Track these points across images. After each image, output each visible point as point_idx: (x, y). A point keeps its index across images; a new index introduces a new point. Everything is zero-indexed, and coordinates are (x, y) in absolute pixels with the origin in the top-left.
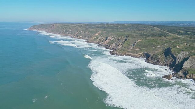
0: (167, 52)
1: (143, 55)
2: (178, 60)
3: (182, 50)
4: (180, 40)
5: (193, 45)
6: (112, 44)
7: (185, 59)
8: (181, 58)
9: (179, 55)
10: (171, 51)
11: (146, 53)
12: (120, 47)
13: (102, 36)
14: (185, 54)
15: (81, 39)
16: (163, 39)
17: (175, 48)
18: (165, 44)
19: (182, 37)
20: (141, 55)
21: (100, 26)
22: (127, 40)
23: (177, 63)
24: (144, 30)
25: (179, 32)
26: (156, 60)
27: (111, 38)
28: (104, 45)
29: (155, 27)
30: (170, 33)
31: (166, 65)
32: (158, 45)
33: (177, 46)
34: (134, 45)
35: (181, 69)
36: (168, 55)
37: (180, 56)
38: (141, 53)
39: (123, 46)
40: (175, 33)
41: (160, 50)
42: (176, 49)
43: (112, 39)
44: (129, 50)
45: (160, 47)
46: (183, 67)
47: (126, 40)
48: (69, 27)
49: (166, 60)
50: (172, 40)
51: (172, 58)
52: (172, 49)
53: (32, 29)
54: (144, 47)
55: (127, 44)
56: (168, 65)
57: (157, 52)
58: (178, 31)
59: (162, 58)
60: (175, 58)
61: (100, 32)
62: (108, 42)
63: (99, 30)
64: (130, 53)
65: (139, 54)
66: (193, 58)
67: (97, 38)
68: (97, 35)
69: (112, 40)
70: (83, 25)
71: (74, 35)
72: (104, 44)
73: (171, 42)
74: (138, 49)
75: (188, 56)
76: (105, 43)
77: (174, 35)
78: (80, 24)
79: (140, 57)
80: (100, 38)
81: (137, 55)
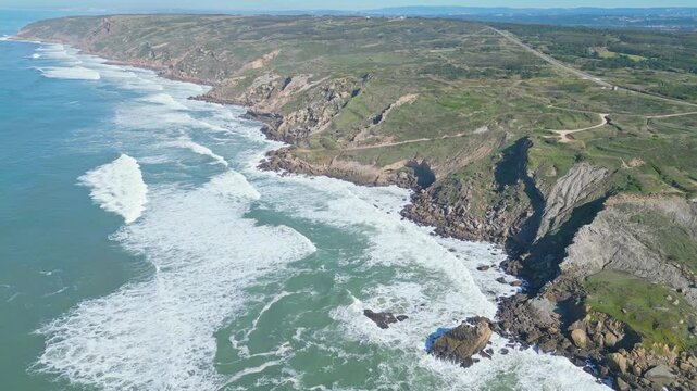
0: (512, 166)
1: (404, 175)
2: (550, 215)
3: (579, 158)
4: (582, 100)
5: (635, 129)
6: (294, 114)
7: (585, 213)
8: (565, 199)
9: (560, 182)
10: (527, 159)
11: (420, 162)
12: (323, 128)
13: (275, 71)
14: (589, 178)
15: (193, 81)
16: (509, 94)
17: (547, 142)
18: (512, 117)
19: (598, 80)
20: (398, 172)
21: (290, 25)
22: (361, 93)
23: (541, 233)
24: (455, 44)
25: (595, 55)
26: (450, 209)
27: (301, 82)
28: (267, 115)
29: (506, 34)
30: (553, 61)
31: (492, 237)
32: (479, 125)
33: (563, 133)
34: (376, 121)
35: (555, 272)
36: (513, 182)
37: (564, 192)
38: (399, 165)
39: (333, 126)
40: (573, 62)
41: (485, 151)
42: (553, 151)
43: (307, 87)
44: (353, 147)
45: (485, 136)
46: (563, 266)
47: (355, 93)
48: (164, 29)
49: (497, 209)
50: (548, 100)
51: (525, 200)
52: (536, 152)
53: (25, 36)
54: (419, 130)
55: (355, 113)
56: (501, 235)
57: (465, 161)
58: (591, 50)
59: (478, 194)
60: (538, 201)
61: (276, 53)
62: (284, 101)
63: (272, 45)
64: (351, 165)
65: (388, 167)
66: (622, 208)
67: (248, 82)
68: (257, 64)
69: (305, 94)
70: (227, 20)
71: (171, 67)
72: (265, 111)
73: (539, 106)
74: (389, 142)
75: (600, 193)
76: (273, 107)
77: (567, 71)
78: (215, 19)
79: (391, 181)
80: (263, 80)
81: (377, 172)
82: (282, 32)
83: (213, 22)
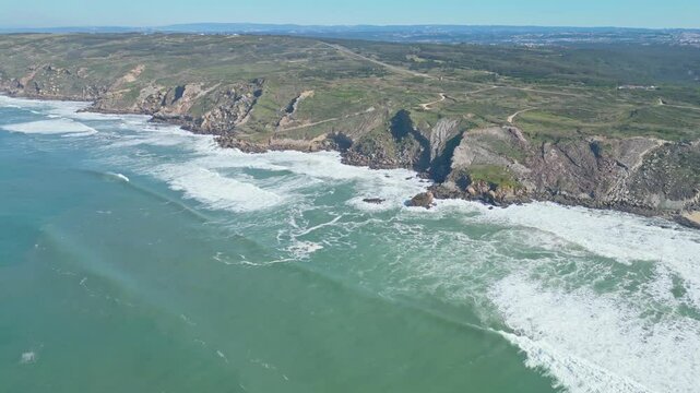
0: (400, 126)
1: (328, 143)
2: (435, 148)
3: (440, 117)
4: (425, 87)
6: (210, 113)
7: (453, 143)
8: (440, 139)
9: (434, 130)
10: (410, 121)
11: (337, 133)
12: (245, 121)
13: (157, 82)
14: (448, 126)
15: (57, 99)
16: (378, 87)
17: (418, 110)
18: (388, 100)
19: (425, 75)
20: (323, 142)
21: (127, 42)
22: (264, 94)
23: (433, 157)
24: (304, 56)
25: (412, 60)
26: (373, 155)
27: (194, 90)
28: (177, 118)
29: (337, 47)
30: (388, 66)
31: (404, 165)
32: (368, 107)
33: (424, 105)
34: (290, 110)
35: (449, 170)
36: (405, 135)
37: (438, 135)
38: (322, 137)
39: (253, 118)
40: (401, 65)
41: (378, 121)
42: (424, 115)
43: (203, 93)
44: (280, 129)
45: (374, 113)
46: (453, 166)
47: (258, 94)
49: (402, 151)
50: (404, 88)
51: (417, 144)
52: (413, 115)
54: (327, 114)
55: (266, 107)
56: (408, 164)
57: (368, 129)
58: (409, 57)
59: (387, 145)
60: (425, 143)
61: (143, 67)
62: (188, 106)
63: (132, 61)
64: (286, 141)
65: (315, 139)
66: (472, 135)
67: (135, 93)
68: (130, 78)
69: (205, 99)
70: (50, 39)
71: (20, 86)
72: (173, 114)
73: (402, 92)
74: (307, 124)
75: (457, 133)
76: (179, 110)
77: (404, 71)
78: (32, 37)
79: (320, 149)
80: (150, 90)
81: (309, 143)
82: (126, 49)
83: (34, 41)
